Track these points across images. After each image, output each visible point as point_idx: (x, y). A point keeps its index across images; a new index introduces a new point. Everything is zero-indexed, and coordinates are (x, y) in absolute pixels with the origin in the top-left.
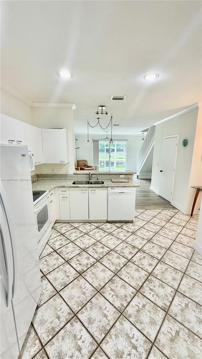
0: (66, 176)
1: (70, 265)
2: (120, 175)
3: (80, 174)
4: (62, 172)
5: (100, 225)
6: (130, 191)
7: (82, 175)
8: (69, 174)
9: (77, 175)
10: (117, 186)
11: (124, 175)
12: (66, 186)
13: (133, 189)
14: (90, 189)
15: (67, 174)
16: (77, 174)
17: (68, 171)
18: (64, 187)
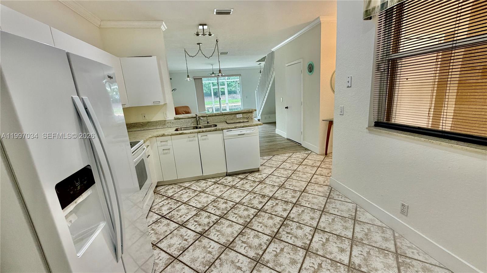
0: (164, 123)
1: (187, 228)
2: (237, 114)
3: (183, 119)
4: (157, 117)
5: (218, 180)
6: (252, 132)
7: (186, 120)
8: (169, 120)
10: (235, 127)
11: (241, 115)
12: (166, 134)
13: (255, 128)
14: (200, 135)
15: (165, 119)
16: (179, 119)
17: (166, 116)
18: (163, 135)
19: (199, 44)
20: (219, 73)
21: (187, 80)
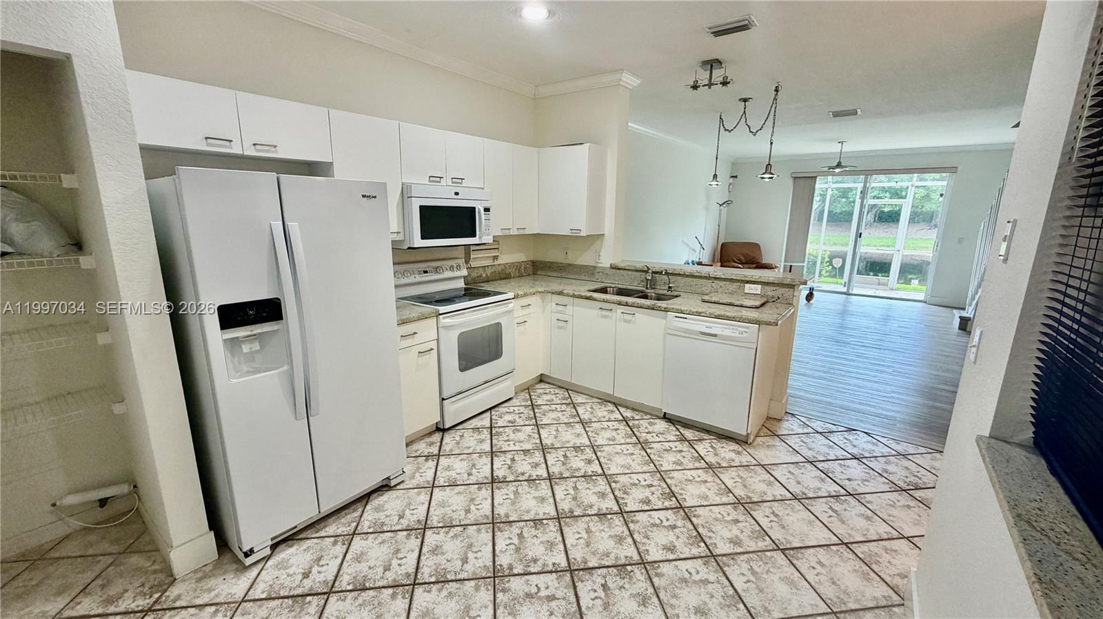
0: (591, 272)
1: (492, 460)
2: (748, 282)
3: (625, 269)
4: (584, 259)
5: (637, 417)
6: (737, 335)
7: (630, 273)
8: (600, 267)
9: (618, 271)
10: (697, 312)
11: (759, 287)
12: (565, 292)
13: (747, 328)
14: (620, 309)
15: (594, 264)
16: (619, 269)
17: (599, 259)
18: (561, 293)
19: (745, 100)
20: (764, 174)
21: (710, 185)
